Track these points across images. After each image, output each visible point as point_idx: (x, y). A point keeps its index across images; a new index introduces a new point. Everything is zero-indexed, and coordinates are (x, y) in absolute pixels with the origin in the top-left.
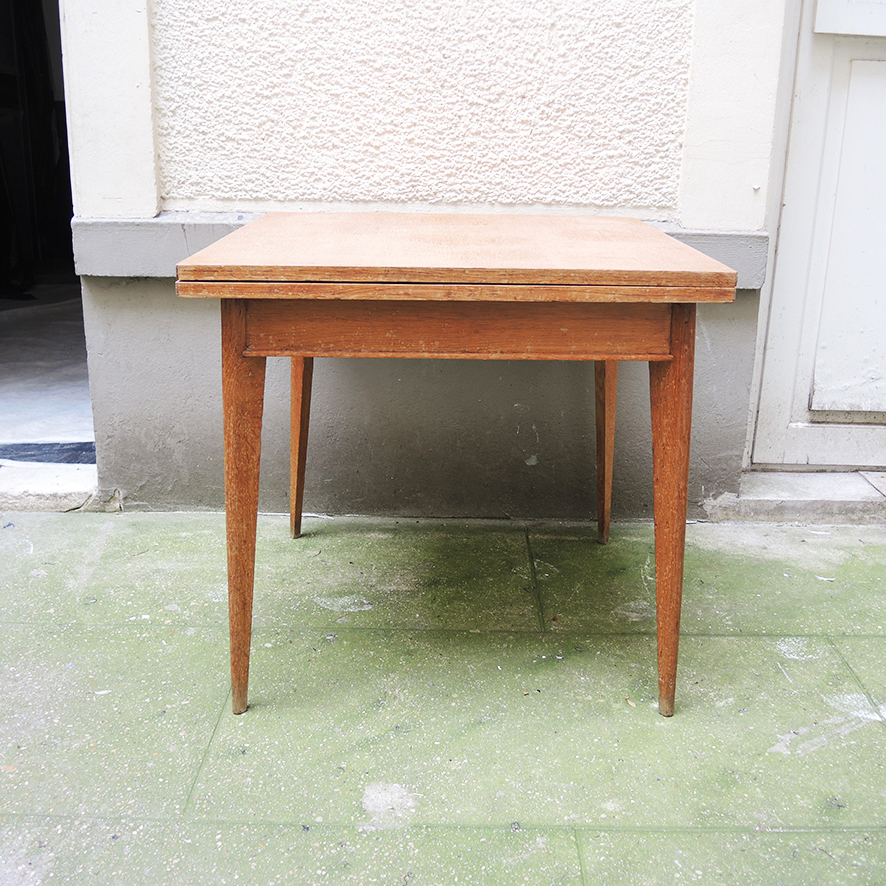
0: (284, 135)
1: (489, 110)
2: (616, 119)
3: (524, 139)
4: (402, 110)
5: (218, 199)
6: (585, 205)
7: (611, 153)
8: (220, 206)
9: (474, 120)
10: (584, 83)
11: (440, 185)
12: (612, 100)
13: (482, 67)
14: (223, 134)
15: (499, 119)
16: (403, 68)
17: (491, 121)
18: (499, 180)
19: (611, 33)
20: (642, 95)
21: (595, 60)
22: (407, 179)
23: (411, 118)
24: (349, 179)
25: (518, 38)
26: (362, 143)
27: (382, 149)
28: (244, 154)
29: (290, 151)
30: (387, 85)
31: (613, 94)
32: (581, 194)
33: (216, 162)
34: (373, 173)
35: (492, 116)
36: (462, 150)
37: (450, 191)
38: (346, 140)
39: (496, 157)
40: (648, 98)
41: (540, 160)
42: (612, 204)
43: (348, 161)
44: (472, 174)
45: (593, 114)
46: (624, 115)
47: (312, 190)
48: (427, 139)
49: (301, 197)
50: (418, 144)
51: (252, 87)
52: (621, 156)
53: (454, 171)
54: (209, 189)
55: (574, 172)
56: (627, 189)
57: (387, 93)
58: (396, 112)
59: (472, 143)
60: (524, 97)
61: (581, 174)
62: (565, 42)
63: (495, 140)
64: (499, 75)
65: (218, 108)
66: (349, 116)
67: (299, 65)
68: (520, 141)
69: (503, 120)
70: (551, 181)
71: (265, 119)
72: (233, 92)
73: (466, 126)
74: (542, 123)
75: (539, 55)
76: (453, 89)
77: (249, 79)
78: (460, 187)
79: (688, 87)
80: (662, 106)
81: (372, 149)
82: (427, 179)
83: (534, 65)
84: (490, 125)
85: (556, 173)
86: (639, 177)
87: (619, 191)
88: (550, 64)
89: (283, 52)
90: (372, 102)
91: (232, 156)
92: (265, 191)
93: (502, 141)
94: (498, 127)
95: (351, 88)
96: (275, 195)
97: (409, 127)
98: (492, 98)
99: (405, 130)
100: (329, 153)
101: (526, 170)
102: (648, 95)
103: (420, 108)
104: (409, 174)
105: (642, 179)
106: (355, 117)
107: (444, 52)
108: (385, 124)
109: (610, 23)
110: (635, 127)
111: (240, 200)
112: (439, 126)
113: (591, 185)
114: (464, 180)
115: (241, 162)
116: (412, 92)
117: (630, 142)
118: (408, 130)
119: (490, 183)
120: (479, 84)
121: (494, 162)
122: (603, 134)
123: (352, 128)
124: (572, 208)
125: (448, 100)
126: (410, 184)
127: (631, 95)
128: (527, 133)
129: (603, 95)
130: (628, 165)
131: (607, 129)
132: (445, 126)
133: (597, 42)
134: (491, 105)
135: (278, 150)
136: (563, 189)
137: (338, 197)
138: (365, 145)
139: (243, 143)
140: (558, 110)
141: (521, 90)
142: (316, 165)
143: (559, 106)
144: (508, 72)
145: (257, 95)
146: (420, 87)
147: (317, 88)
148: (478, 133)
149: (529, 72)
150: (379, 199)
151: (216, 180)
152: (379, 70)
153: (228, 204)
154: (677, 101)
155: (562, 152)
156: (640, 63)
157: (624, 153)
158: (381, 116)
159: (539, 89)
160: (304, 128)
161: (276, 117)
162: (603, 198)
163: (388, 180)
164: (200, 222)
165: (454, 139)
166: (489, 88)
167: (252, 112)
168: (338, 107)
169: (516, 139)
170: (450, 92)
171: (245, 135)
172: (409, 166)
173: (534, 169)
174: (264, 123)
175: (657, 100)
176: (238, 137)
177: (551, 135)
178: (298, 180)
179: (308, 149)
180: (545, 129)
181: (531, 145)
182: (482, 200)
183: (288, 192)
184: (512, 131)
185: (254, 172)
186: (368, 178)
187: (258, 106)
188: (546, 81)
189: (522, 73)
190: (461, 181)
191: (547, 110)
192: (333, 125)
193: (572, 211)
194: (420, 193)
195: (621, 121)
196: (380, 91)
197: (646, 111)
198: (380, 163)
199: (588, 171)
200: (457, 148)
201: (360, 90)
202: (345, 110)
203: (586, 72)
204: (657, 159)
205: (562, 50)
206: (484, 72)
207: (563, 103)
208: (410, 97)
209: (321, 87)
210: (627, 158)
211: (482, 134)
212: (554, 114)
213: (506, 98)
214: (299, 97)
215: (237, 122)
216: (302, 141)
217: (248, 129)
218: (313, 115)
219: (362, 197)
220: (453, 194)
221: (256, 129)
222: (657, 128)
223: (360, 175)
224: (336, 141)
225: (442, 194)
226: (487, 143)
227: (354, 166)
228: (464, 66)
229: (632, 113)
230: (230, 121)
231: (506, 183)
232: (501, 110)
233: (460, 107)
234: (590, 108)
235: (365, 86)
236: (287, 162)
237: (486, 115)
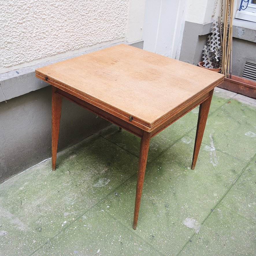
0: (28, 37)
4: (64, 21)
5: (6, 67)
6: (108, 41)
7: (113, 24)
8: (7, 70)
9: (83, 21)
10: (108, 4)
11: (75, 44)
12: (114, 9)
13: (84, 2)
14: (6, 41)
15: (89, 19)
16: (64, 5)
17: (87, 20)
18: (89, 39)
22: (66, 44)
23: (66, 23)
24: (50, 48)
26: (53, 35)
27: (59, 36)
28: (14, 48)
29: (30, 43)
30: (59, 13)
31: (114, 7)
32: (107, 38)
33: (4, 53)
34: (56, 45)
36: (80, 31)
38: (48, 35)
39: (88, 32)
40: (121, 7)
41: (98, 30)
42: (113, 39)
43: (49, 42)
44: (83, 38)
46: (116, 13)
47: (38, 55)
48: (71, 29)
49: (35, 59)
50: (69, 32)
51: (15, 20)
52: (115, 25)
53: (78, 38)
54: (3, 64)
55: (105, 32)
57: (59, 15)
58: (62, 22)
59: (83, 29)
63: (88, 26)
64: (89, 5)
65: (3, 31)
66: (48, 26)
67: (31, 9)
68: (94, 25)
70: (101, 36)
71: (21, 32)
72: (8, 24)
73: (81, 23)
74: (99, 18)
76: (77, 11)
77: (14, 17)
79: (129, 2)
81: (56, 36)
82: (71, 43)
84: (87, 21)
85: (102, 33)
86: (118, 30)
87: (115, 35)
89: (26, 4)
90: (55, 19)
91: (10, 49)
92: (23, 60)
93: (90, 26)
94: (89, 22)
95: (49, 15)
96: (26, 60)
97: (66, 26)
98: (87, 12)
99: (65, 28)
100: (43, 40)
101: (95, 34)
103: (69, 19)
104: (66, 43)
106: (50, 26)
108: (59, 27)
111: (14, 65)
112: (74, 24)
113: (109, 35)
114: (81, 41)
115: (13, 51)
116: (66, 14)
117: (117, 20)
118: (66, 28)
119: (87, 40)
120: (84, 8)
121: (88, 33)
122: (112, 19)
123: (50, 30)
124: (105, 43)
125: (76, 15)
126: (67, 46)
127: (118, 6)
128: (95, 22)
129: (112, 7)
130: (117, 27)
134: (87, 15)
135: (26, 43)
136: (103, 38)
137: (46, 56)
138: (54, 35)
139: (14, 43)
141: (94, 9)
142: (39, 46)
144: (91, 3)
145: (18, 23)
146: (69, 12)
147: (38, 17)
150: (59, 53)
151: (5, 60)
152: (57, 7)
153: (10, 68)
155: (103, 26)
158: (58, 24)
159: (98, 8)
160: (34, 33)
161: (24, 31)
162: (111, 38)
163: (61, 46)
164: (6, 79)
165: (78, 28)
166: (87, 9)
167: (16, 30)
168: (45, 23)
169: (93, 25)
170: (77, 12)
171: (14, 40)
172: (66, 40)
173: (97, 33)
174: (21, 34)
176: (12, 41)
177: (101, 22)
178: (34, 53)
179: (36, 41)
180: (99, 20)
181: (96, 26)
182: (85, 46)
183: (31, 58)
184: (92, 22)
185: (19, 54)
186: (55, 47)
187: (19, 27)
188: (100, 5)
189: (94, 3)
190: (80, 42)
191: (100, 14)
192: (44, 30)
194: (69, 48)
195: (116, 15)
196: (57, 15)
198: (58, 41)
199: (109, 31)
201: (51, 16)
202: (47, 24)
204: (122, 24)
206: (85, 4)
207: (104, 11)
208: (66, 16)
209: (39, 17)
210: (117, 25)
211: (85, 25)
212: (102, 15)
213: (91, 12)
214: (32, 21)
215: (11, 36)
216: (34, 38)
217: (15, 38)
218: (37, 28)
219: (54, 54)
220: (78, 46)
221: (18, 37)
223: (53, 46)
224: (44, 36)
225: (75, 47)
226: (86, 27)
227: (51, 44)
228: (80, 3)
230: (8, 36)
231: (91, 39)
232: (90, 16)
233: (79, 17)
234: (110, 12)
235: (53, 14)
236: (29, 47)
237: (86, 19)
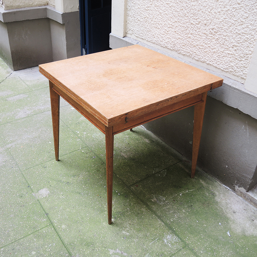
0: (149, 22)
1: (196, 27)
2: (233, 40)
3: (204, 39)
4: (174, 21)
6: (218, 68)
7: (229, 52)
9: (191, 29)
10: (224, 24)
11: (180, 48)
12: (232, 33)
13: (196, 11)
14: (138, 18)
15: (198, 30)
16: (176, 7)
18: (195, 51)
19: (236, 7)
20: (243, 33)
21: (229, 16)
22: (173, 43)
23: (176, 24)
24: (161, 39)
25: (207, 3)
27: (169, 32)
28: (141, 25)
29: (150, 27)
30: (172, 12)
31: (233, 30)
32: (217, 64)
33: (136, 26)
34: (166, 39)
35: (196, 29)
37: (183, 51)
38: (161, 27)
39: (195, 43)
40: (245, 35)
41: (207, 48)
42: (226, 71)
43: (161, 34)
44: (189, 47)
45: (225, 36)
46: (235, 40)
47: (153, 40)
48: (179, 32)
49: (151, 41)
50: (177, 33)
52: (232, 54)
53: (184, 44)
54: (134, 33)
55: (217, 55)
56: (232, 67)
57: (172, 15)
58: (173, 21)
59: (190, 37)
60: (206, 25)
61: (218, 57)
62: (221, 7)
63: (196, 38)
64: (200, 15)
65: (137, 11)
66: (163, 20)
68: (202, 40)
69: (199, 31)
70: (209, 57)
71: (146, 16)
72: (140, 7)
73: (189, 31)
74: (210, 35)
75: (212, 10)
78: (185, 50)
80: (249, 40)
81: (166, 32)
82: (178, 45)
83: (210, 14)
84: (195, 32)
85: (211, 54)
86: (236, 64)
87: (229, 67)
88: (215, 15)
90: (168, 17)
91: (139, 25)
92: (144, 37)
93: (198, 39)
94: (197, 33)
95: (164, 11)
96: (146, 39)
97: (175, 27)
98: (197, 23)
100: (158, 30)
101: (203, 50)
102: (245, 34)
103: (179, 21)
104: (174, 42)
105: (237, 65)
107: (187, 4)
108: (170, 25)
109: (236, 2)
110: (238, 45)
111: (139, 38)
113: (221, 62)
114: (186, 48)
115: (140, 27)
116: (177, 16)
117: (235, 50)
119: (193, 51)
120: (194, 17)
121: (195, 45)
122: (227, 45)
123: (163, 24)
125: (186, 21)
126: (173, 45)
127: (239, 32)
129: (230, 30)
130: (233, 58)
131: (229, 43)
132: (184, 29)
133: (231, 9)
134: (196, 25)
135: (148, 26)
136: (213, 60)
137: (158, 44)
138: (165, 30)
139: (141, 22)
140: (215, 32)
141: (205, 22)
142: (155, 33)
143: (215, 31)
144: (203, 15)
145: (145, 9)
146: (180, 15)
147: (157, 10)
148: (192, 34)
149: (208, 16)
150: (166, 47)
151: (136, 31)
152: (170, 7)
153: (137, 38)
154: (254, 39)
155: (214, 47)
156: (244, 20)
157: (233, 54)
158: (169, 22)
159: (210, 23)
160: (153, 21)
161: (148, 16)
162: (224, 68)
163: (169, 42)
164: (129, 42)
165: (185, 34)
166: (197, 19)
167: (143, 14)
168: (161, 17)
169: (202, 39)
170: (187, 18)
172: (174, 39)
173: (205, 51)
174: (146, 18)
175: (247, 37)
176: (141, 20)
177: (212, 40)
178: (150, 36)
179: (154, 27)
180: (210, 38)
181: (205, 42)
182: (190, 56)
183: (148, 39)
184: (201, 36)
185: (143, 31)
187: (145, 12)
188: (213, 20)
189: (206, 16)
191: (212, 31)
192: (159, 22)
193: (214, 69)
194: (175, 49)
195: (234, 41)
196: (170, 14)
197: (243, 40)
198: (168, 37)
199: (221, 57)
200: (185, 37)
201: (166, 13)
203: (225, 20)
204: (243, 59)
205: (219, 10)
206: (196, 13)
207: (217, 30)
208: (177, 17)
210: (234, 56)
211: (193, 35)
213: (201, 24)
214: (153, 11)
215: (141, 16)
216: (152, 25)
217: (142, 18)
218: (155, 18)
219: (163, 46)
221: (144, 19)
222: (246, 47)
223: (163, 39)
224: (159, 27)
225: (181, 51)
226: (194, 38)
227: (162, 36)
228: (191, 10)
229: (238, 39)
230: (139, 15)
231: (197, 53)
232: (199, 28)
233: (188, 24)
234: (225, 34)
235: (167, 11)
236: (149, 30)
237: (195, 29)
